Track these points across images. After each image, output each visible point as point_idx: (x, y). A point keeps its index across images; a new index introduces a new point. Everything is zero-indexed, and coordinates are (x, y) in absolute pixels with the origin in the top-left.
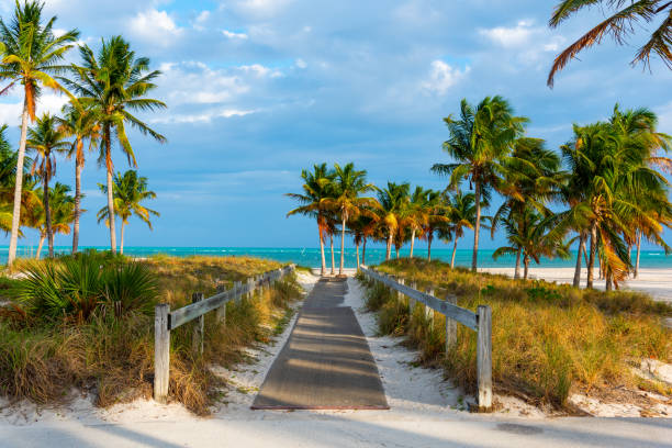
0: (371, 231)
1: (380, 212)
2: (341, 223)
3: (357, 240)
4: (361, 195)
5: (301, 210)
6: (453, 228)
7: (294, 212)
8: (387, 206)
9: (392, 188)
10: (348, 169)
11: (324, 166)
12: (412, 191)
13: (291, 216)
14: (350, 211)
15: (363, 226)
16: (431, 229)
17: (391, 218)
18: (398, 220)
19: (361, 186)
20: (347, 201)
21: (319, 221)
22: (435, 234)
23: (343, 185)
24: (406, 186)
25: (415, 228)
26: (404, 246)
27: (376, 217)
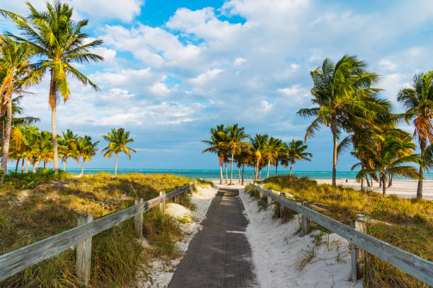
0: (246, 161)
1: (252, 150)
2: (231, 156)
3: (239, 166)
4: (242, 141)
5: (210, 149)
6: (289, 159)
7: (206, 151)
8: (256, 147)
9: (258, 137)
10: (235, 127)
11: (222, 126)
12: (269, 139)
13: (205, 153)
14: (237, 149)
15: (242, 157)
16: (277, 160)
17: (258, 153)
18: (262, 154)
19: (243, 136)
20: (234, 143)
21: (219, 155)
22: (279, 162)
23: (232, 136)
24: (266, 136)
25: (270, 159)
26: (264, 169)
27: (250, 152)
